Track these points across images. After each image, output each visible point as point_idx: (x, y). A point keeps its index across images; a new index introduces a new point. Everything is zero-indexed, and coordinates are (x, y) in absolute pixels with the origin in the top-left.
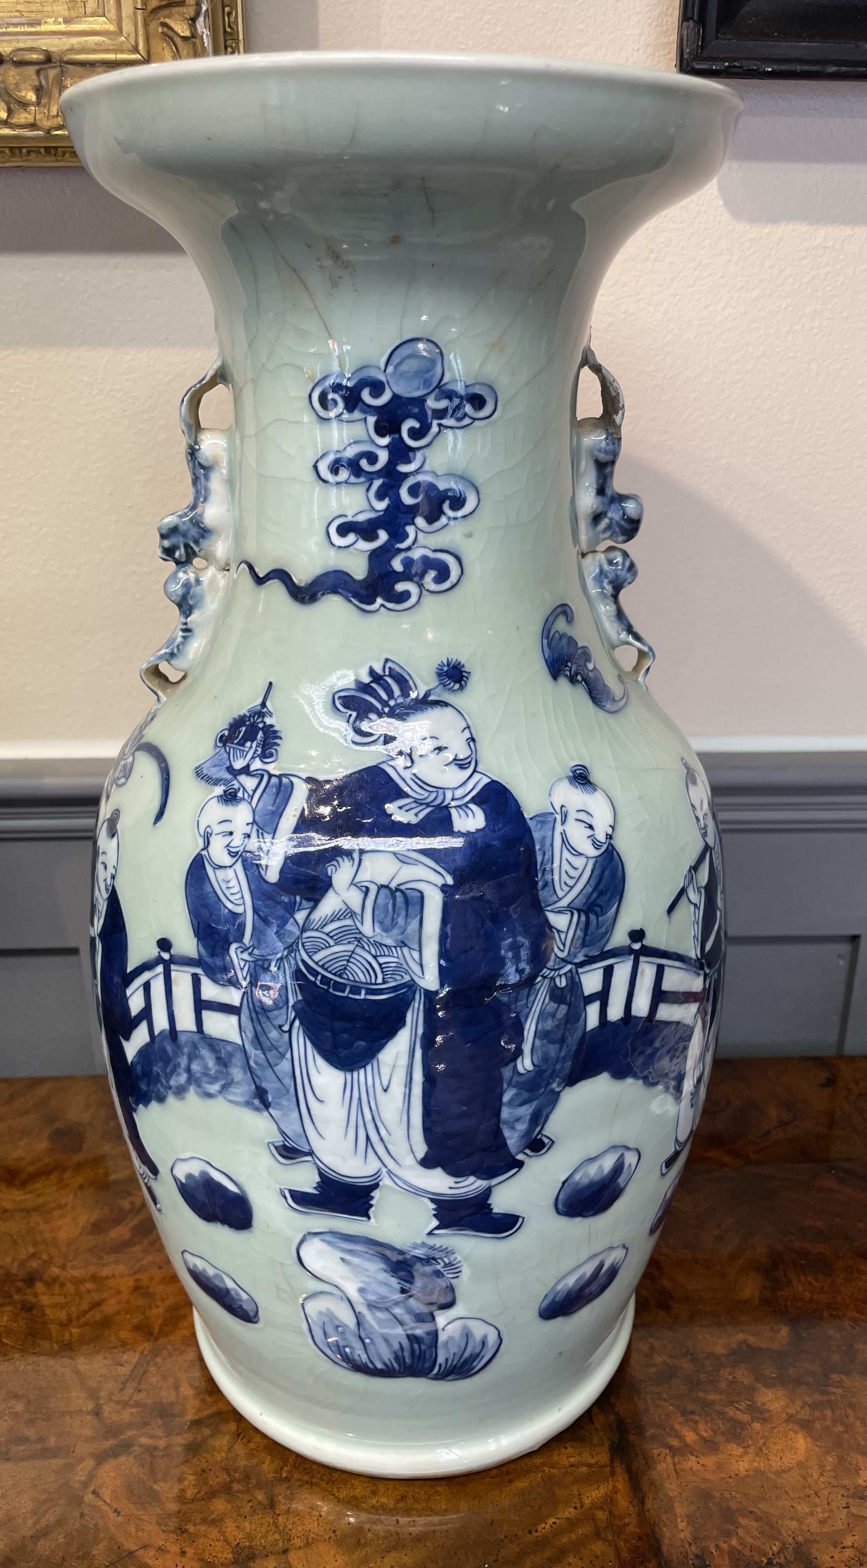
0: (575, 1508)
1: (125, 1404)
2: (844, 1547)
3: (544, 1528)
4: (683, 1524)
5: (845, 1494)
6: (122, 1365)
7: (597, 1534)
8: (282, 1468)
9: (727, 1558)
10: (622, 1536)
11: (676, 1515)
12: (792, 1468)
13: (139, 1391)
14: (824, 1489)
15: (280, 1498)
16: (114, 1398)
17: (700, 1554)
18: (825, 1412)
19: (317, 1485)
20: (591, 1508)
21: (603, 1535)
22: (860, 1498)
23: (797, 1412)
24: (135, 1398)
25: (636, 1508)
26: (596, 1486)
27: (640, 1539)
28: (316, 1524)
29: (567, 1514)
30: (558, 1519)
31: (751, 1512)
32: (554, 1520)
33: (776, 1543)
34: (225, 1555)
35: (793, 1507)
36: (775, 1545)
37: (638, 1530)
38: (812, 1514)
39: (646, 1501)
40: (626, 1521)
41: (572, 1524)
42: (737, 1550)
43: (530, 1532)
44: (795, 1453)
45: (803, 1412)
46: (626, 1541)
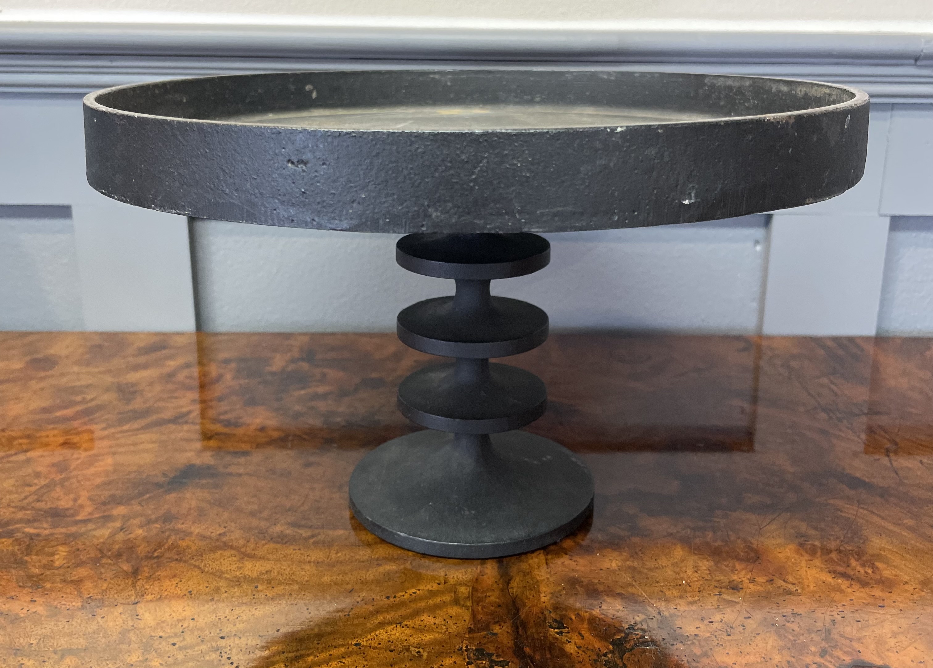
0: (439, 584)
1: (23, 508)
2: (712, 622)
3: (403, 596)
4: (546, 598)
5: (718, 585)
6: (30, 486)
7: (456, 602)
8: (155, 550)
9: (586, 622)
10: (481, 604)
11: (539, 592)
12: (665, 566)
13: (39, 501)
14: (697, 581)
15: (145, 569)
16: (13, 504)
17: (558, 619)
18: (707, 533)
19: (185, 561)
20: (455, 585)
21: (462, 603)
22: (733, 589)
23: (678, 532)
24: (33, 505)
25: (501, 586)
26: (463, 571)
27: (499, 606)
28: (174, 586)
29: (429, 587)
30: (419, 590)
31: (619, 594)
32: (414, 590)
33: (640, 615)
34: (74, 604)
35: (662, 592)
36: (638, 616)
37: (497, 600)
38: (681, 597)
39: (512, 582)
40: (488, 594)
41: (432, 594)
42: (598, 618)
43: (388, 598)
44: (671, 557)
45: (684, 532)
46: (483, 607)
